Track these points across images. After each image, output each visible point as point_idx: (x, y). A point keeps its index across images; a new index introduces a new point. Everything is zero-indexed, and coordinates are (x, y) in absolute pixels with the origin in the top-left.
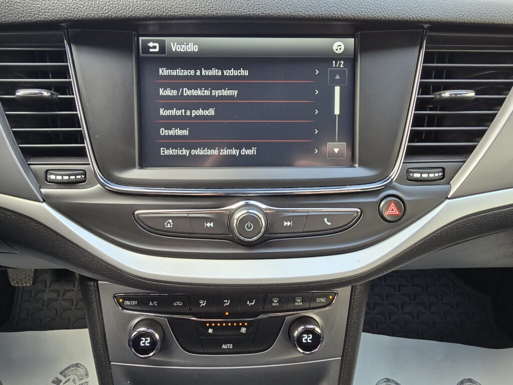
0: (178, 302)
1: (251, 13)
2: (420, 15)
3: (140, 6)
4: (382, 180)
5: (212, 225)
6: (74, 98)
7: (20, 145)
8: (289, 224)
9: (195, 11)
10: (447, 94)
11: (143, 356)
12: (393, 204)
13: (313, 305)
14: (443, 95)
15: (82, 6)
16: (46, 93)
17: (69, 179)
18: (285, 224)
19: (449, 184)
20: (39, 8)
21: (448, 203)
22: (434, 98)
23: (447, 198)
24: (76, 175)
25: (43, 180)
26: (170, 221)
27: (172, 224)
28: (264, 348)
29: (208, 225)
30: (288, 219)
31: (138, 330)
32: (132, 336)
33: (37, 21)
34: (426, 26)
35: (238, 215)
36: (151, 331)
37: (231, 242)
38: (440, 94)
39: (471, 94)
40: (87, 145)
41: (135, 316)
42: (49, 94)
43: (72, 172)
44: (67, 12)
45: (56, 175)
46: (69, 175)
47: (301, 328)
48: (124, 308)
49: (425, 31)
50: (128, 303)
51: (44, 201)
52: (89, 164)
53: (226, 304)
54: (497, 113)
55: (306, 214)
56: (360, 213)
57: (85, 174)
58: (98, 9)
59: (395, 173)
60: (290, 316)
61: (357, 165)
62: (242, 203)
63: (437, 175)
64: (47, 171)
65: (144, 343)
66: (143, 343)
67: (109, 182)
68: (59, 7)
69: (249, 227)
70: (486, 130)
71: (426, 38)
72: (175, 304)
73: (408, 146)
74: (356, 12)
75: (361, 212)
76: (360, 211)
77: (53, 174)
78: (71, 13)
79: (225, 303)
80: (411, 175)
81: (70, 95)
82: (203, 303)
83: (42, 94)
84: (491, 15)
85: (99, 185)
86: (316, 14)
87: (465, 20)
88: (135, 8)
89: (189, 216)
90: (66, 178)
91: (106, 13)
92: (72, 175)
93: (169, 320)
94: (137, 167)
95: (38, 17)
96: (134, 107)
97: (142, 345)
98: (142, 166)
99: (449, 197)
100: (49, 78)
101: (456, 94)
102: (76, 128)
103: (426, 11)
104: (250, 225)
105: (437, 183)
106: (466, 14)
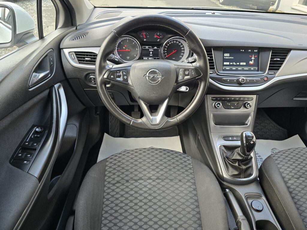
5: (236, 81)
6: (213, 59)
8: (249, 81)
12: (266, 78)
21: (275, 78)
26: (229, 80)
28: (239, 108)
38: (274, 59)
39: (279, 59)
40: (215, 67)
54: (283, 63)
55: (251, 79)
57: (213, 72)
59: (266, 73)
61: (259, 71)
63: (273, 73)
70: (282, 66)
72: (223, 99)
75: (261, 79)
80: (269, 73)
85: (216, 74)
89: (232, 79)
94: (222, 71)
102: (213, 64)
104: (243, 80)
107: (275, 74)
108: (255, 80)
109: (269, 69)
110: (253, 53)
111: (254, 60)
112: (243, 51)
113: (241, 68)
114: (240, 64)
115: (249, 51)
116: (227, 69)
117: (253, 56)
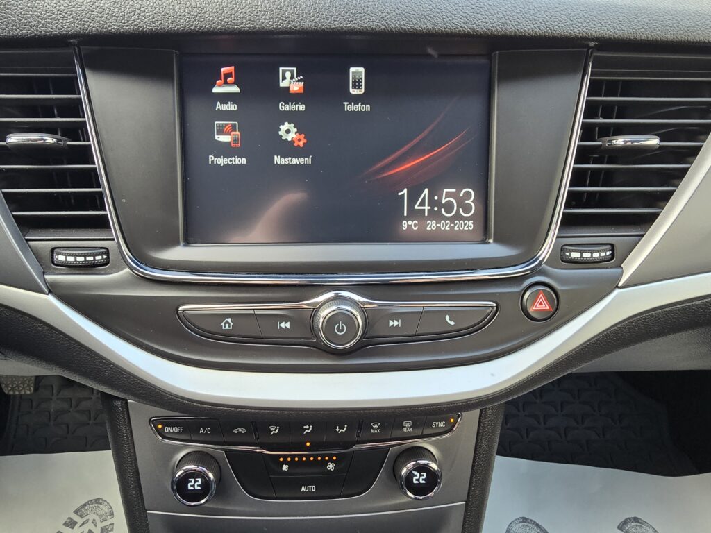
0: (240, 429)
1: (344, 25)
2: (584, 29)
3: (185, 16)
4: (527, 262)
6: (90, 146)
7: (14, 213)
9: (263, 23)
10: (619, 141)
11: (193, 504)
12: (541, 296)
13: (427, 431)
14: (614, 142)
15: (100, 15)
16: (50, 140)
17: (85, 260)
19: (620, 267)
20: (38, 17)
21: (618, 294)
22: (601, 146)
23: (617, 287)
24: (94, 255)
25: (48, 262)
27: (231, 324)
28: (360, 491)
30: (395, 316)
31: (184, 468)
32: (177, 476)
33: (34, 36)
34: (592, 44)
35: (325, 313)
36: (201, 468)
37: (315, 349)
38: (610, 141)
39: (653, 141)
40: (109, 211)
41: (180, 449)
42: (55, 140)
43: (91, 251)
44: (78, 24)
45: (66, 255)
46: (85, 256)
47: (411, 465)
48: (164, 437)
49: (590, 51)
50: (169, 429)
51: (50, 292)
52: (113, 240)
53: (306, 431)
54: (689, 168)
55: (421, 310)
56: (495, 308)
57: (107, 253)
58: (124, 19)
59: (545, 252)
60: (395, 447)
61: (491, 241)
62: (330, 295)
63: (603, 254)
64: (53, 250)
65: (193, 486)
66: (191, 486)
67: (142, 265)
68: (66, 15)
69: (341, 329)
70: (674, 191)
71: (592, 60)
72: (235, 431)
73: (563, 213)
74: (495, 25)
75: (497, 306)
76: (495, 305)
77: (62, 254)
78: (84, 24)
79: (306, 429)
80: (568, 254)
81: (84, 141)
82: (274, 430)
83: (45, 140)
84: (686, 28)
85: (127, 270)
87: (649, 36)
88: (176, 18)
89: (256, 313)
90: (81, 259)
91: (135, 25)
92: (90, 256)
93: (228, 453)
94: (182, 243)
95: (37, 30)
96: (176, 159)
97: (190, 488)
98: (188, 242)
99: (619, 285)
100: (54, 117)
101: (632, 142)
102: (93, 188)
103: (594, 22)
104: (342, 326)
105: (603, 266)
106: (650, 28)
107: (616, 258)
108: (453, 313)
109: (569, 222)
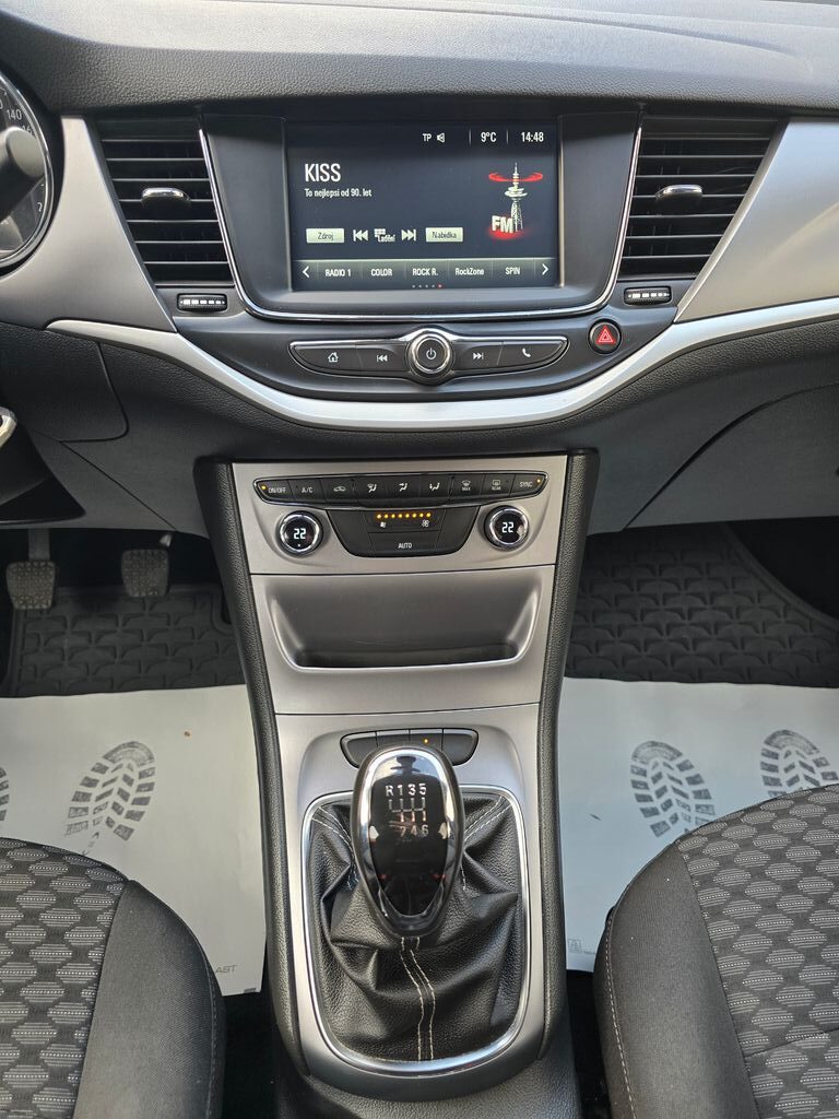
0: (340, 487)
1: (428, 89)
3: (298, 82)
4: (594, 300)
5: (386, 358)
6: (212, 203)
7: (146, 262)
8: (479, 356)
9: (362, 87)
10: (668, 192)
12: (606, 331)
14: (664, 193)
15: (228, 83)
17: (207, 304)
18: (475, 356)
19: (676, 306)
20: (177, 85)
21: (674, 329)
22: (655, 198)
23: (673, 323)
24: (215, 300)
25: (174, 306)
26: (335, 354)
27: (337, 357)
28: (453, 548)
29: (381, 358)
34: (642, 105)
37: (409, 381)
40: (230, 261)
42: (182, 194)
43: (211, 297)
44: (209, 91)
45: (191, 299)
46: (207, 300)
49: (641, 113)
51: (179, 331)
52: (233, 287)
53: (402, 488)
54: (732, 217)
55: (501, 343)
56: (565, 343)
57: (225, 299)
61: (562, 285)
62: (421, 331)
63: (660, 295)
64: (178, 296)
69: (431, 354)
70: (720, 238)
71: (642, 122)
72: (336, 490)
73: (623, 259)
75: (567, 341)
76: (564, 339)
77: (187, 299)
80: (629, 296)
81: (208, 199)
83: (176, 194)
85: (244, 313)
86: (505, 90)
88: (291, 85)
89: (357, 347)
90: (204, 302)
91: (257, 91)
92: (212, 300)
94: (290, 289)
98: (295, 289)
99: (676, 321)
101: (678, 190)
102: (215, 240)
104: (433, 352)
105: (662, 305)
107: (673, 298)
108: (530, 348)
109: (628, 269)
110: (511, 148)
111: (522, 202)
112: (440, 138)
113: (430, 266)
114: (422, 235)
115: (484, 136)
116: (328, 273)
117: (516, 175)
